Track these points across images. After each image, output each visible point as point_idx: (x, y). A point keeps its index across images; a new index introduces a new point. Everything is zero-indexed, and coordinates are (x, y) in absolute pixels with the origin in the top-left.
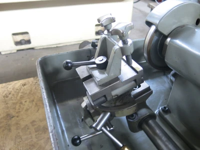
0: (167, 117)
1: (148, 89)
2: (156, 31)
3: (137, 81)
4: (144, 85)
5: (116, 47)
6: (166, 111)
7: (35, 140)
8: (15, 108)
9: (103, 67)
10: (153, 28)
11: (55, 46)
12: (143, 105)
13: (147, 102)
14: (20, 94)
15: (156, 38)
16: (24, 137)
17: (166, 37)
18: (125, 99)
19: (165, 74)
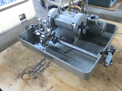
0: (61, 38)
1: (54, 32)
2: (51, 18)
3: (51, 31)
4: (53, 32)
5: (45, 25)
6: (61, 37)
7: (27, 62)
8: (12, 58)
9: (43, 31)
10: (50, 18)
11: (3, 33)
12: (55, 37)
13: (55, 36)
14: (10, 54)
15: (51, 20)
16: (23, 63)
17: (54, 19)
18: (50, 36)
19: (57, 28)
